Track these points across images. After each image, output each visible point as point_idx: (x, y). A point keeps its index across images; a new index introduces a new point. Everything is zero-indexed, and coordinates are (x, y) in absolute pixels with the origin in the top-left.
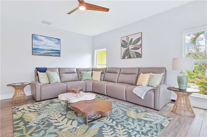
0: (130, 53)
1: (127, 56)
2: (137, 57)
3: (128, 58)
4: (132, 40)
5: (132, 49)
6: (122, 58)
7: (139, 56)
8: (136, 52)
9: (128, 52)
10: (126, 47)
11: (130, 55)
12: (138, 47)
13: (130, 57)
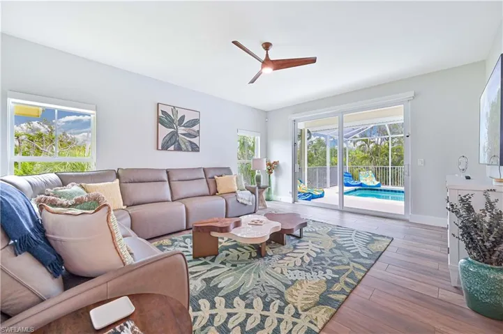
0: (180, 142)
1: (173, 146)
2: (192, 151)
3: (175, 150)
4: (183, 118)
5: (184, 134)
6: (160, 148)
7: (195, 148)
8: (190, 141)
9: (176, 139)
10: (170, 128)
11: (179, 144)
12: (195, 134)
13: (179, 149)
